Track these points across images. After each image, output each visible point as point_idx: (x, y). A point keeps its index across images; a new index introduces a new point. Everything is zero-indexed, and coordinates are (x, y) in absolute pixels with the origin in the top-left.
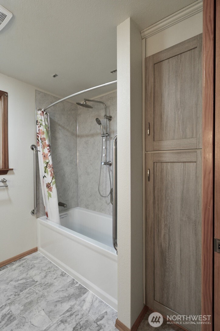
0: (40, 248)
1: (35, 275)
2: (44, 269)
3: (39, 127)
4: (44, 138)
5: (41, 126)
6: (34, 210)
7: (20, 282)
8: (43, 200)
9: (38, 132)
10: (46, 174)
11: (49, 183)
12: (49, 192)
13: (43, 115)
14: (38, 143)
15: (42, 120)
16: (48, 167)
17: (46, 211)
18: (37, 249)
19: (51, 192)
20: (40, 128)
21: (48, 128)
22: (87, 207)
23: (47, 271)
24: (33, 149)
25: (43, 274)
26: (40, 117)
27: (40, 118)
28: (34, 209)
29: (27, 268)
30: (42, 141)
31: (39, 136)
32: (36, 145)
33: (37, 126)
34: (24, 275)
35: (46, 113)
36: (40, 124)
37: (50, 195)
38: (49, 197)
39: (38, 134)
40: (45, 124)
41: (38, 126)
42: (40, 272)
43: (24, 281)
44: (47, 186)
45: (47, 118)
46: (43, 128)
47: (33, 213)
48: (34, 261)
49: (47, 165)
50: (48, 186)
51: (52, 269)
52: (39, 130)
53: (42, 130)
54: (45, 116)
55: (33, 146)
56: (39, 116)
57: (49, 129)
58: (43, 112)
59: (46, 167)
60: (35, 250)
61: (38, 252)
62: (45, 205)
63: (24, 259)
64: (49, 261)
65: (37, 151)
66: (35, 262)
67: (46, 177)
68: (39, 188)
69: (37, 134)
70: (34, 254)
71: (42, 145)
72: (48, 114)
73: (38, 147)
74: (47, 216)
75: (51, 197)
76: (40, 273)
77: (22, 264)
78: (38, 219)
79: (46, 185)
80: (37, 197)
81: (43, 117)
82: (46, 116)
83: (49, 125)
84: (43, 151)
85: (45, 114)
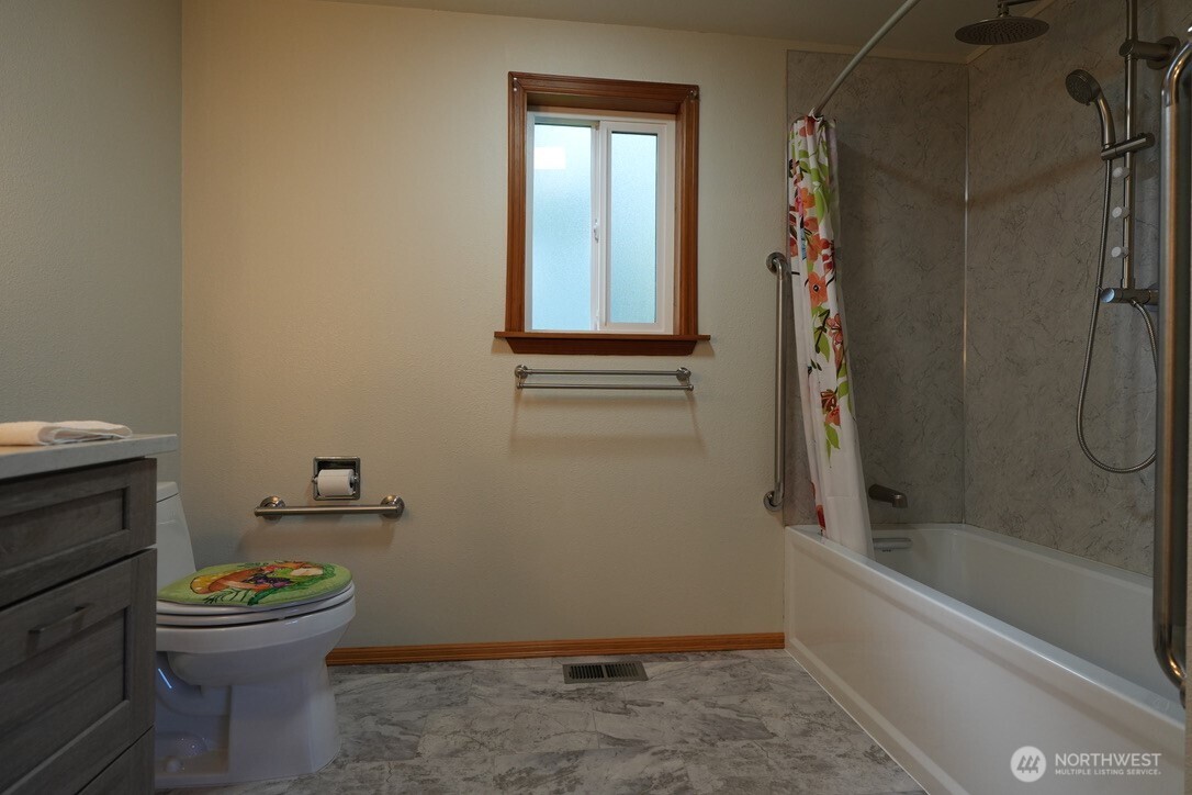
0: (792, 641)
1: (770, 714)
2: (805, 709)
3: (796, 182)
4: (814, 220)
5: (802, 177)
6: (773, 493)
7: (718, 711)
8: (807, 460)
9: (792, 202)
10: (820, 359)
11: (830, 391)
12: (832, 425)
13: (812, 132)
14: (793, 243)
15: (806, 154)
16: (828, 330)
17: (818, 503)
18: (783, 641)
19: (836, 428)
20: (801, 185)
21: (831, 179)
22: (1011, 526)
23: (813, 719)
24: (774, 269)
25: (799, 723)
26: (803, 144)
27: (801, 148)
28: (773, 489)
29: (744, 683)
30: (808, 232)
31: (797, 215)
32: (784, 253)
33: (791, 181)
34: (734, 700)
35: (824, 123)
36: (801, 170)
37: (833, 440)
38: (832, 446)
39: (793, 209)
40: (819, 164)
41: (795, 177)
42: (788, 712)
43: (734, 715)
44: (824, 402)
45: (828, 143)
46: (810, 184)
47: (771, 501)
48: (770, 672)
49: (824, 324)
50: (829, 401)
51: (834, 722)
52: (796, 194)
53: (806, 190)
54: (818, 135)
55: (774, 256)
56: (798, 138)
57: (836, 183)
58: (811, 121)
59: (822, 329)
60: (777, 642)
61: (787, 653)
62: (814, 480)
63: (738, 657)
64: (822, 692)
65: (788, 276)
66: (772, 676)
67: (820, 369)
68: (793, 415)
69: (791, 212)
70: (771, 653)
71: (807, 247)
72: (832, 125)
73: (793, 260)
74: (823, 524)
75: (837, 446)
76: (786, 715)
77: (731, 667)
78: (787, 528)
79: (820, 399)
80: (787, 449)
81: (809, 138)
82: (824, 135)
83: (835, 168)
84: (810, 267)
85: (820, 126)
